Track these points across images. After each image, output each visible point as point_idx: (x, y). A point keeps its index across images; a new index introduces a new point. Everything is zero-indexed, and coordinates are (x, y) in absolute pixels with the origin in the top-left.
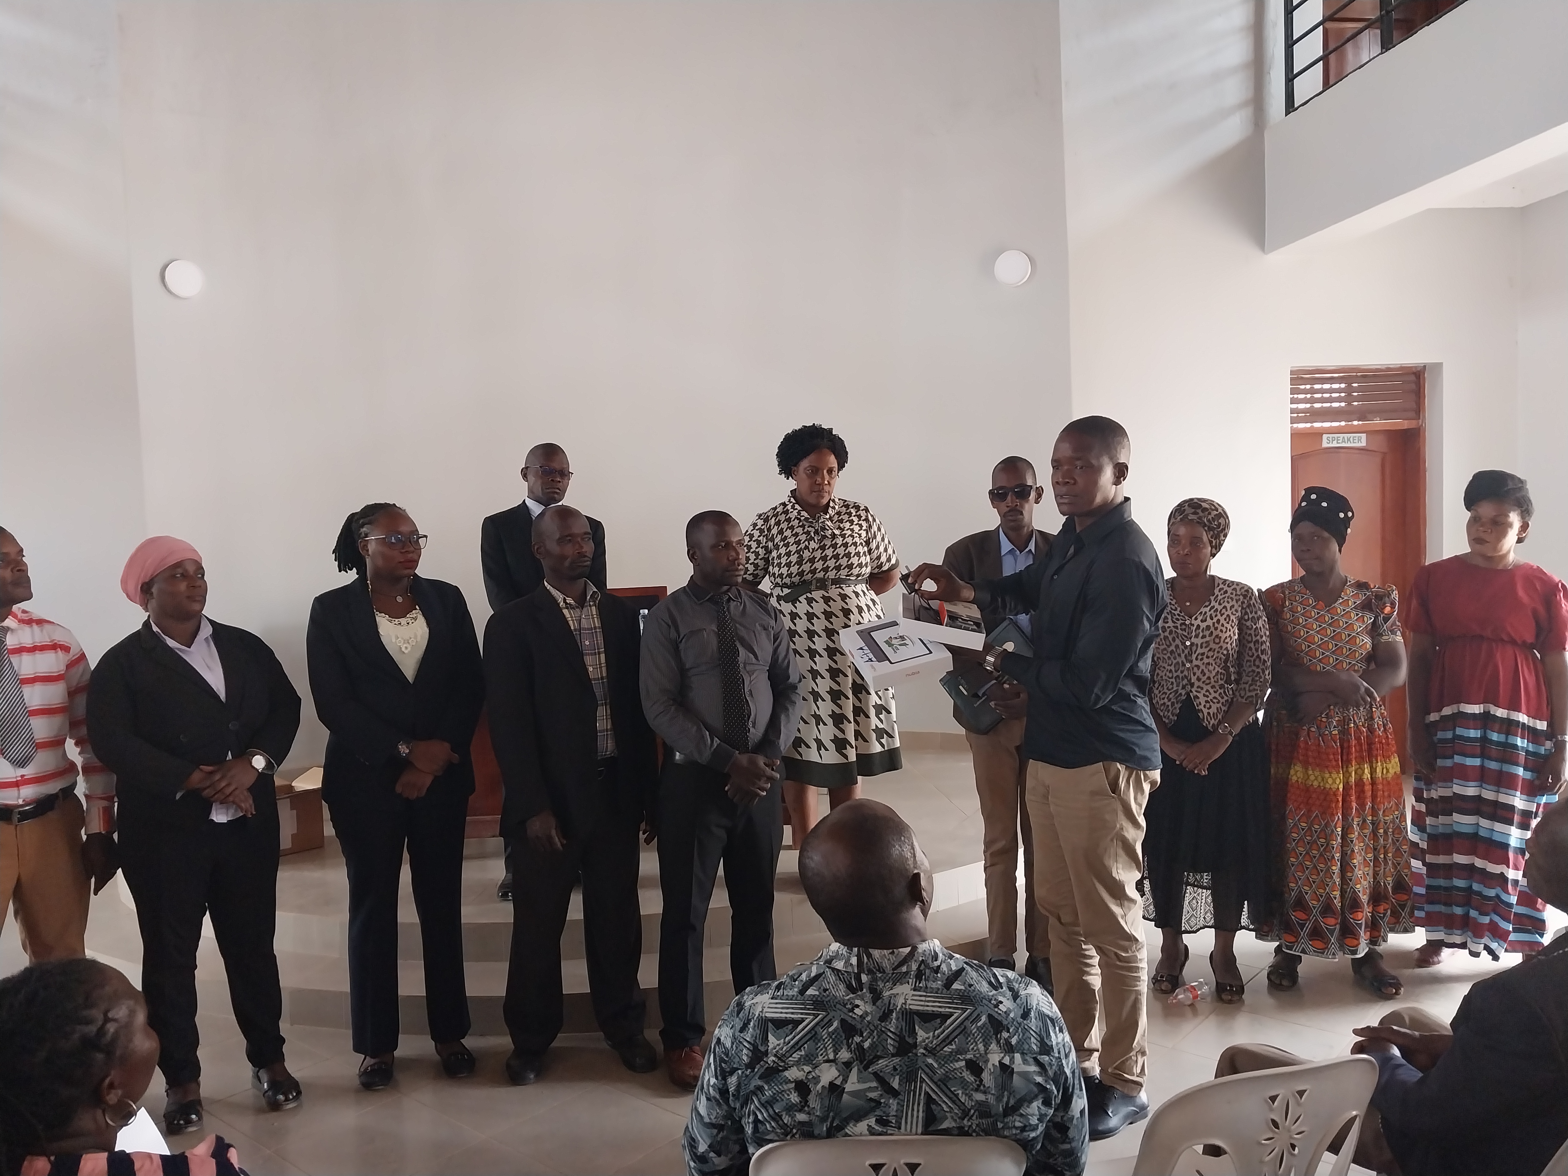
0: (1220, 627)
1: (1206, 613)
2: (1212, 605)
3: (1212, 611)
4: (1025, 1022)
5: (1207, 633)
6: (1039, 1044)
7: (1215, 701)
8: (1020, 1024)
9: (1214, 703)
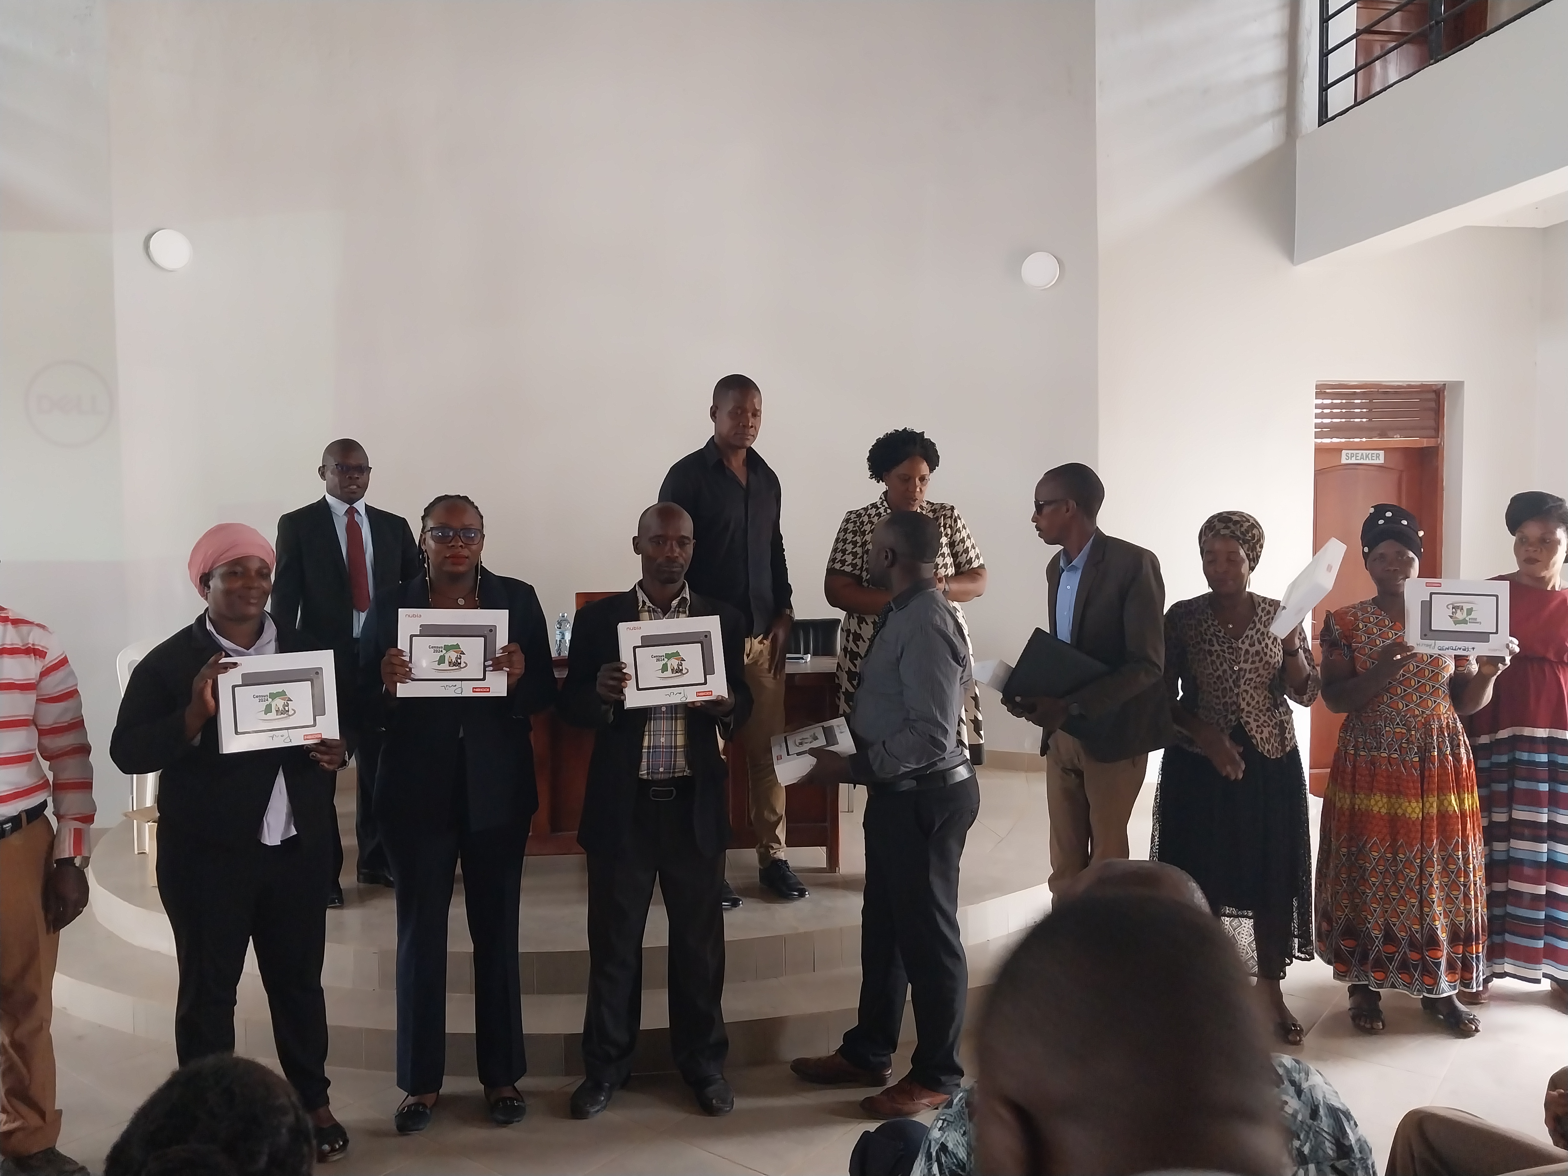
0: (1269, 653)
1: (1252, 636)
2: (1257, 627)
3: (1259, 634)
4: (1315, 1123)
5: (1257, 659)
6: (1334, 1148)
7: (1265, 724)
8: (1310, 1127)
9: (1265, 727)
